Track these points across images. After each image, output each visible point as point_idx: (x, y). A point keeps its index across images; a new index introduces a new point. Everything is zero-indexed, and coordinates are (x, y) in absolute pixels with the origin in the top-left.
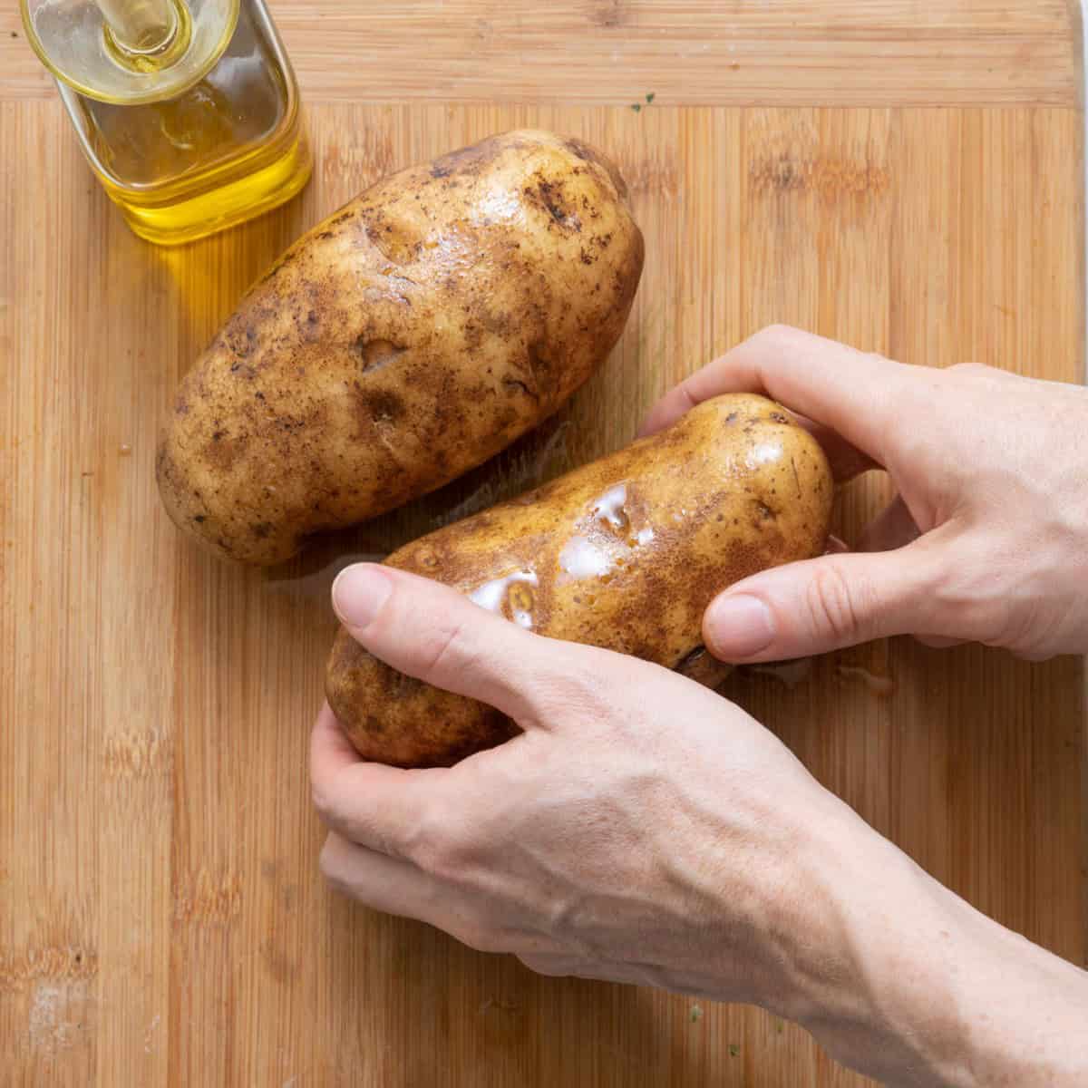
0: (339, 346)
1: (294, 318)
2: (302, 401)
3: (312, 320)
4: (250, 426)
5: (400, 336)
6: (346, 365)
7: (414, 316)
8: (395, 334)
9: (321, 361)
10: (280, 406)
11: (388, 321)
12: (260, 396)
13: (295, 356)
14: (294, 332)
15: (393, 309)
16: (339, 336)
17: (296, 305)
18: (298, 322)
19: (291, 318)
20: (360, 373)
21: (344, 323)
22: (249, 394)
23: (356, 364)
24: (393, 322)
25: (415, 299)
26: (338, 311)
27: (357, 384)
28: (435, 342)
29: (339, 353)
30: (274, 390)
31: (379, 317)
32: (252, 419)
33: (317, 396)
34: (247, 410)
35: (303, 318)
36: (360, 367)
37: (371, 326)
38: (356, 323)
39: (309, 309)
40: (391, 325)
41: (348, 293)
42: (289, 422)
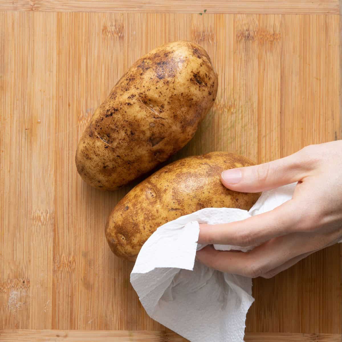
0: (144, 141)
1: (126, 133)
2: (133, 157)
3: (132, 133)
4: (116, 165)
5: (162, 135)
6: (147, 146)
7: (166, 129)
8: (161, 135)
9: (138, 146)
10: (126, 159)
11: (159, 132)
12: (118, 156)
13: (129, 145)
14: (126, 137)
15: (159, 128)
16: (143, 138)
17: (125, 129)
18: (127, 134)
19: (124, 133)
20: (151, 147)
21: (144, 135)
22: (114, 156)
23: (150, 145)
24: (160, 131)
25: (165, 124)
26: (141, 131)
27: (151, 150)
28: (173, 133)
29: (144, 143)
30: (123, 155)
31: (156, 132)
32: (117, 163)
33: (138, 155)
34: (114, 160)
35: (129, 133)
36: (151, 145)
37: (153, 134)
38: (148, 134)
39: (130, 130)
40: (160, 133)
41: (144, 125)
42: (129, 162)
